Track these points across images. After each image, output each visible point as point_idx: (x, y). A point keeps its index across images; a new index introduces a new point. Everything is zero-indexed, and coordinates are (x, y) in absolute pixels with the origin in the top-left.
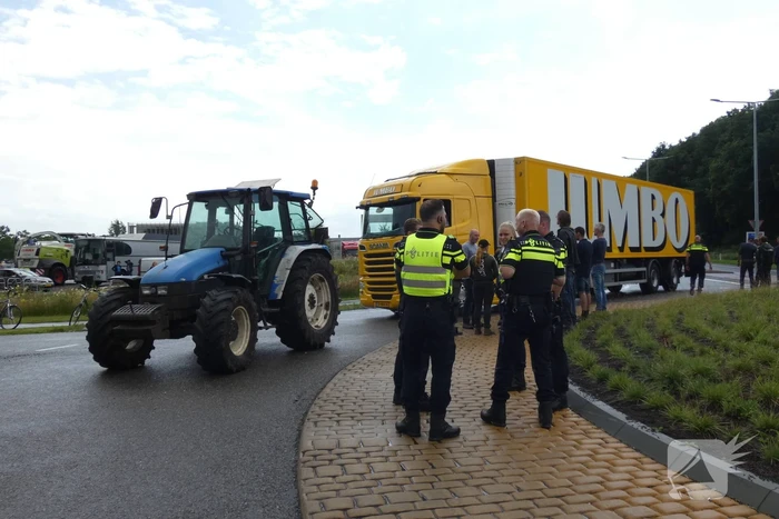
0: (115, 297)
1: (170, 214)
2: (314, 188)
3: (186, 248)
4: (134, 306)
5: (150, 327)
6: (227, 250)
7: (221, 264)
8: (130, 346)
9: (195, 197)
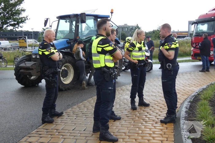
0: (25, 58)
1: (51, 25)
2: (112, 13)
3: (57, 39)
4: (26, 62)
5: (30, 71)
6: (70, 40)
7: (67, 45)
8: (32, 78)
9: (61, 18)
